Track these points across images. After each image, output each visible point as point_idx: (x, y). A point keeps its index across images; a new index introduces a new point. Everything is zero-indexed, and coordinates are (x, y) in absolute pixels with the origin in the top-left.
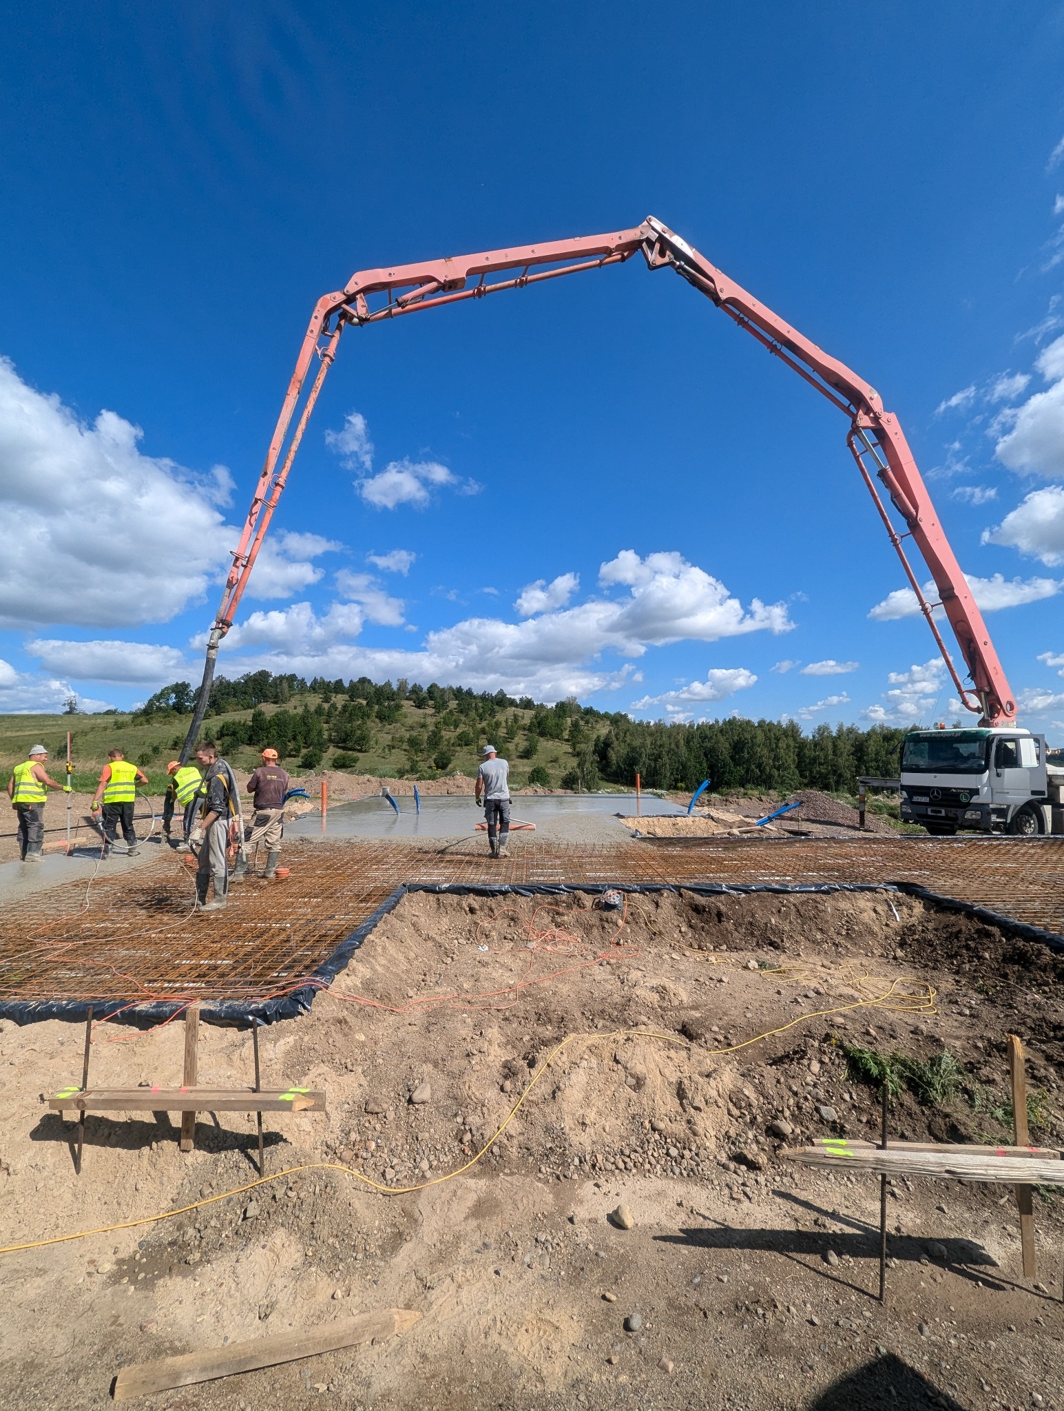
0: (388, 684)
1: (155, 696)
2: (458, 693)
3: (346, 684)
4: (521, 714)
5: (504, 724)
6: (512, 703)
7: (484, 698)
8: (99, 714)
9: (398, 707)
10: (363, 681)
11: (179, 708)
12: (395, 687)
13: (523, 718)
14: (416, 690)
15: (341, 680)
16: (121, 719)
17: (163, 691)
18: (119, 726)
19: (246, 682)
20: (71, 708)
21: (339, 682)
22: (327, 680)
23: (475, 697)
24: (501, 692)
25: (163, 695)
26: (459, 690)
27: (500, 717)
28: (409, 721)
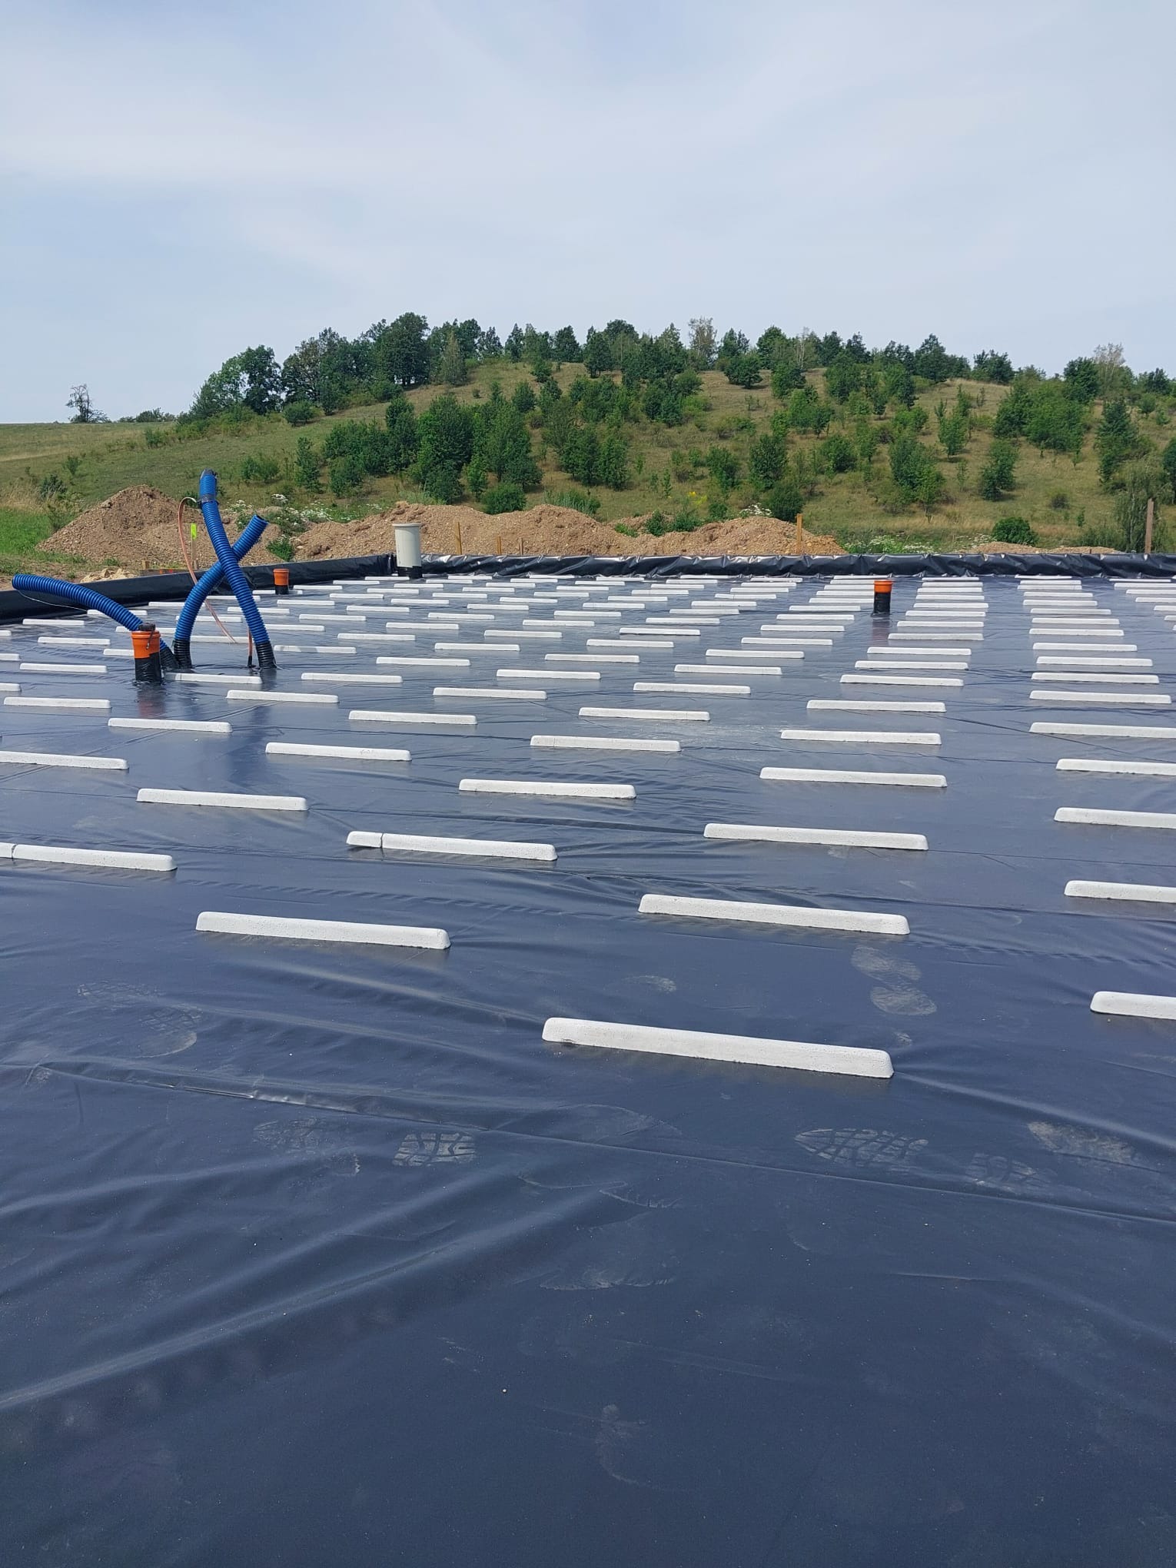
0: (671, 334)
1: (213, 378)
2: (828, 349)
3: (581, 339)
4: (975, 394)
5: (933, 418)
6: (958, 367)
7: (892, 356)
8: (130, 420)
9: (691, 386)
10: (619, 329)
11: (258, 404)
12: (686, 342)
13: (981, 403)
14: (733, 345)
15: (569, 330)
16: (163, 428)
17: (225, 367)
18: (154, 441)
19: (379, 340)
20: (82, 409)
21: (566, 334)
22: (540, 330)
23: (867, 358)
24: (932, 343)
25: (228, 374)
26: (833, 340)
27: (926, 402)
28: (715, 419)
